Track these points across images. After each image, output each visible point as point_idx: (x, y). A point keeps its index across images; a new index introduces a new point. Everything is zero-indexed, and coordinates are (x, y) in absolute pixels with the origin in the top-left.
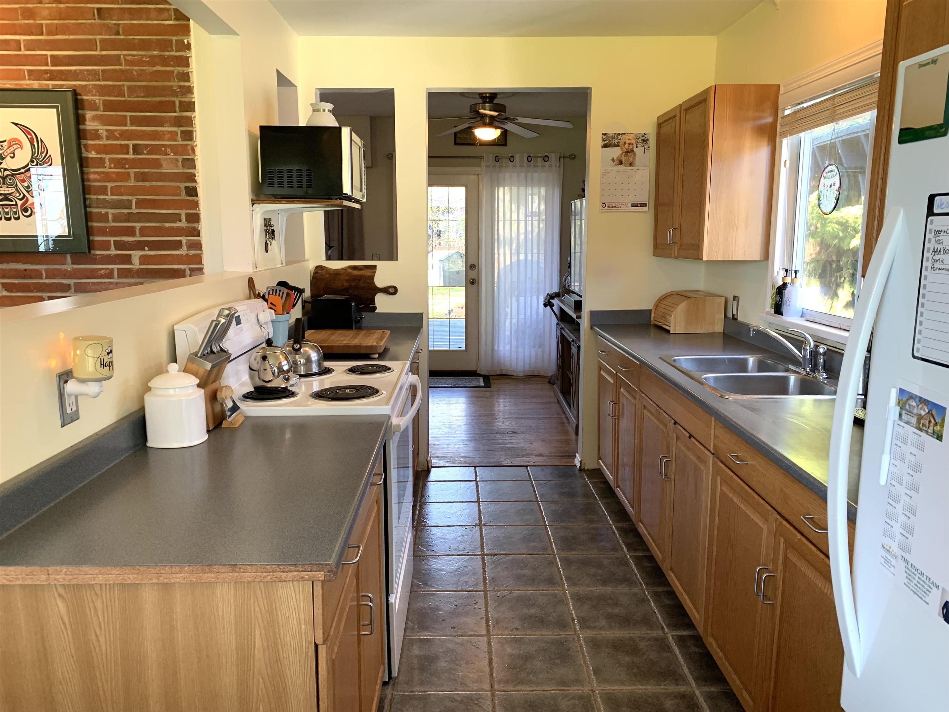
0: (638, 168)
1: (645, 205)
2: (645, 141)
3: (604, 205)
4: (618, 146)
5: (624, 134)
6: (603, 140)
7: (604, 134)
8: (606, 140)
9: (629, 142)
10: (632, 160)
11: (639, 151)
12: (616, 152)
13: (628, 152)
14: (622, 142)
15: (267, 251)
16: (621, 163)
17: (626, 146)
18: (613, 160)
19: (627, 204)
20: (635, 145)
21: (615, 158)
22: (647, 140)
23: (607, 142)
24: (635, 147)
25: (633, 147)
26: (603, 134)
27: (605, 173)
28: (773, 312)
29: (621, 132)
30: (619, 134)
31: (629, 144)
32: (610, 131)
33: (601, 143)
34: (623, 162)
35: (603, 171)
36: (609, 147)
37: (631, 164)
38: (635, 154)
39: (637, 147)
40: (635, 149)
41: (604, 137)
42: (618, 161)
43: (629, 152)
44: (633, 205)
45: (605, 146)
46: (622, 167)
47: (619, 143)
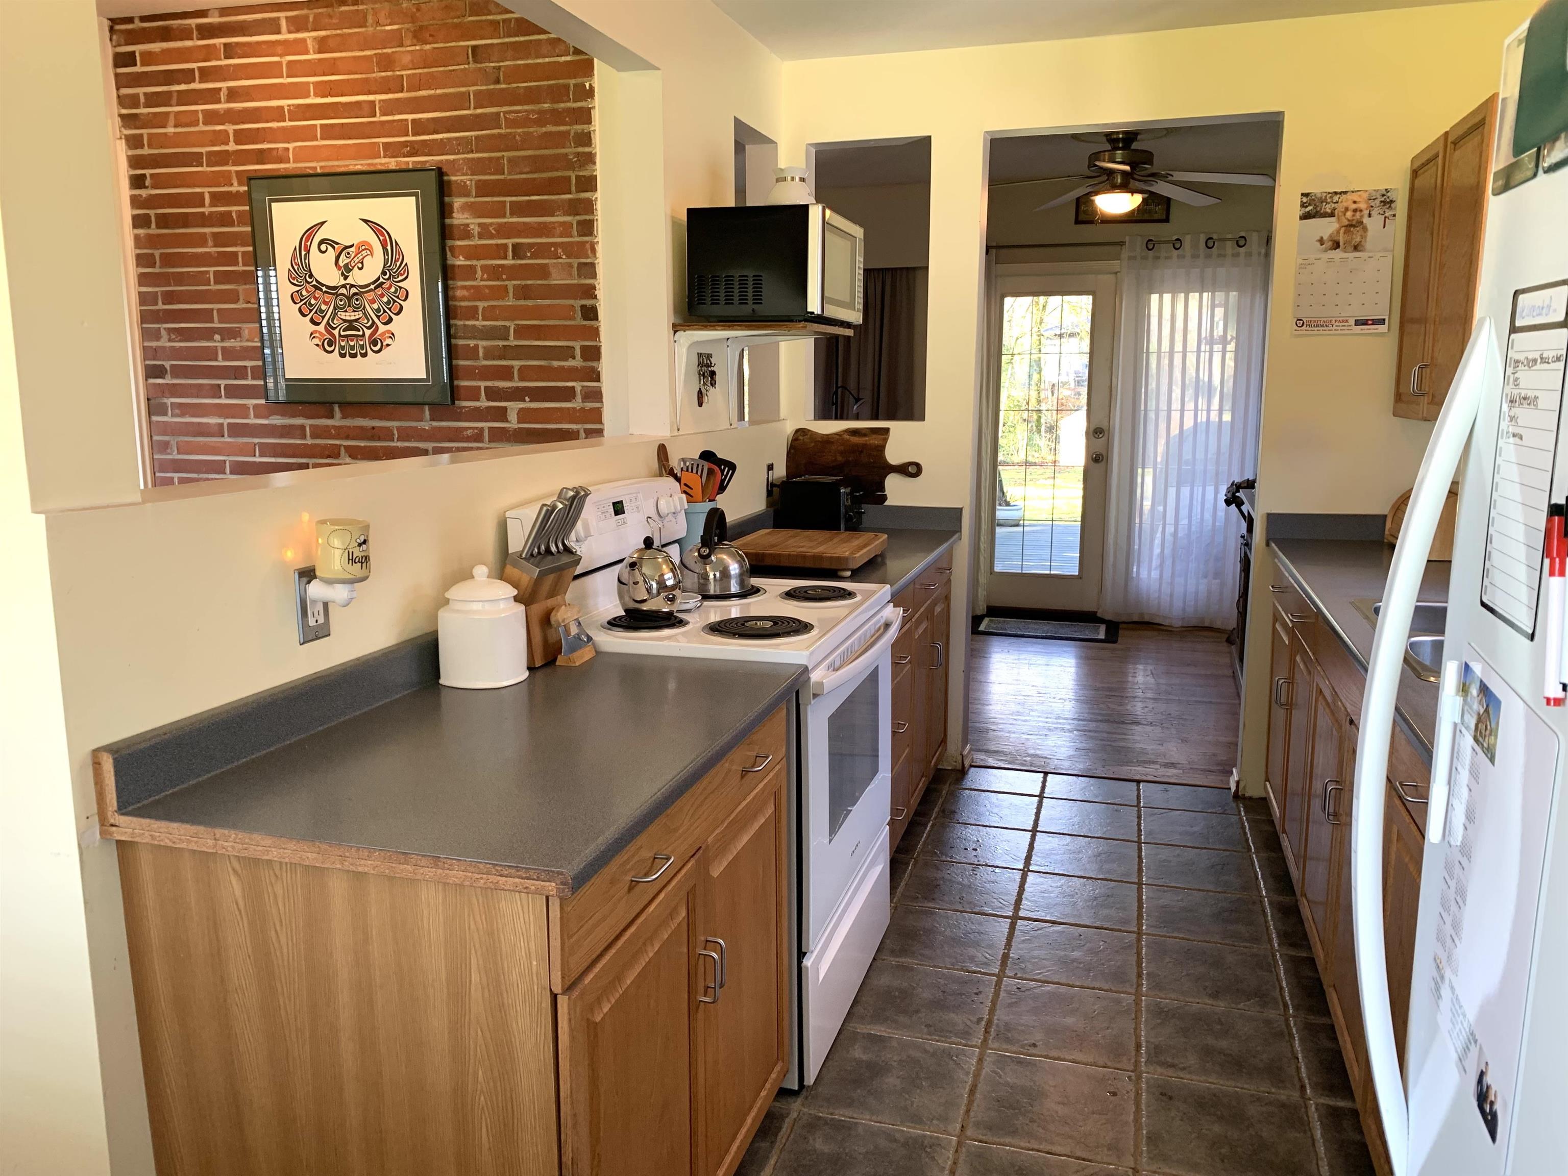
0: (1370, 255)
1: (1382, 322)
2: (1388, 203)
3: (1300, 322)
4: (1332, 215)
5: (1345, 193)
6: (1303, 205)
7: (1304, 195)
8: (1310, 205)
9: (1354, 206)
10: (1358, 239)
11: (1373, 224)
12: (1327, 227)
13: (1352, 226)
14: (1340, 208)
15: (700, 405)
16: (1336, 245)
17: (1349, 214)
18: (1321, 241)
19: (1347, 321)
20: (1366, 212)
21: (1325, 238)
22: (1392, 202)
23: (1310, 208)
24: (1366, 216)
25: (1362, 216)
26: (1302, 194)
27: (1304, 265)
29: (1339, 190)
30: (1336, 193)
31: (1355, 211)
32: (1317, 189)
33: (1298, 211)
34: (1341, 244)
35: (1300, 261)
36: (1314, 217)
37: (1356, 248)
38: (1365, 229)
39: (1370, 216)
40: (1366, 220)
41: (1305, 200)
42: (1330, 243)
43: (1355, 225)
44: (1358, 323)
45: (1305, 217)
46: (1337, 254)
47: (1334, 209)
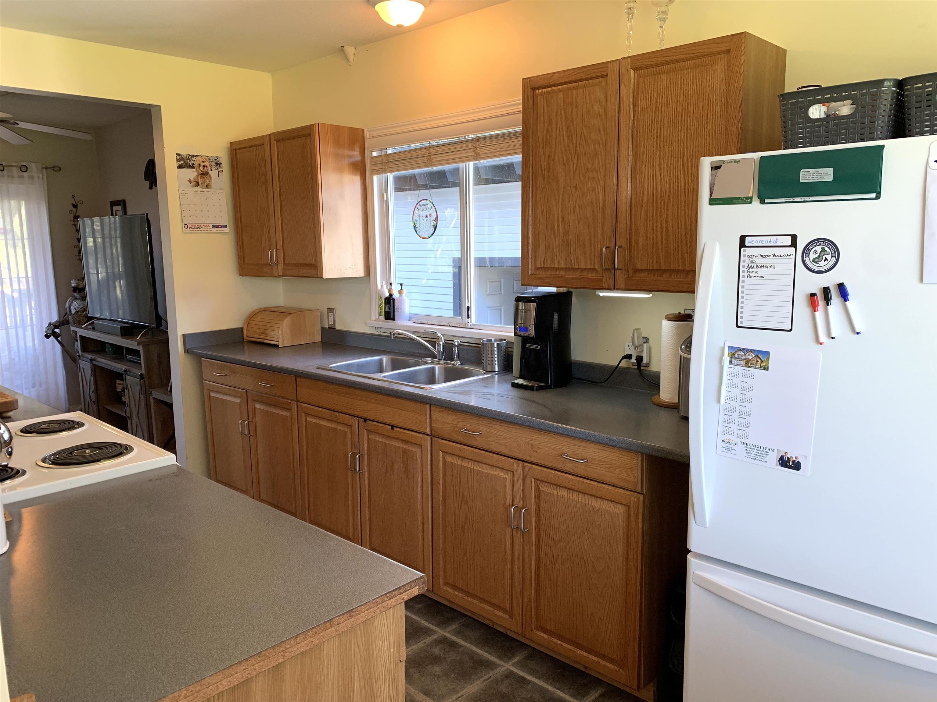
0: (215, 190)
1: (225, 226)
2: (218, 164)
3: (186, 226)
5: (198, 156)
6: (178, 160)
7: (179, 155)
8: (181, 160)
9: (203, 164)
10: (208, 182)
11: (213, 173)
12: (192, 174)
13: (203, 174)
14: (196, 164)
16: (198, 184)
17: (201, 168)
18: (190, 181)
19: (208, 226)
20: (209, 168)
21: (192, 180)
22: (220, 164)
23: (181, 162)
24: (210, 169)
25: (207, 170)
26: (177, 154)
27: (182, 194)
28: (384, 319)
29: (194, 154)
30: (193, 156)
31: (204, 166)
32: (184, 152)
33: (176, 164)
34: (200, 183)
35: (181, 192)
36: (184, 167)
37: (207, 186)
38: (210, 177)
39: (211, 170)
40: (210, 172)
41: (178, 158)
42: (194, 183)
43: (204, 174)
44: (215, 227)
45: (180, 167)
46: (198, 189)
47: (193, 164)
